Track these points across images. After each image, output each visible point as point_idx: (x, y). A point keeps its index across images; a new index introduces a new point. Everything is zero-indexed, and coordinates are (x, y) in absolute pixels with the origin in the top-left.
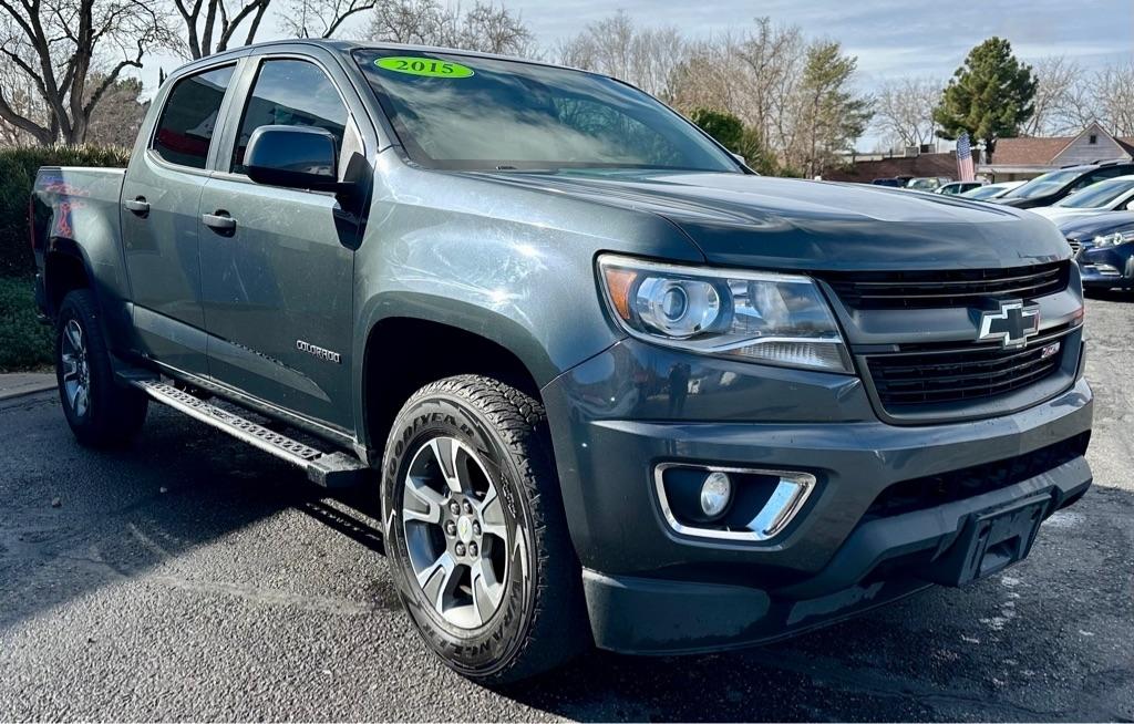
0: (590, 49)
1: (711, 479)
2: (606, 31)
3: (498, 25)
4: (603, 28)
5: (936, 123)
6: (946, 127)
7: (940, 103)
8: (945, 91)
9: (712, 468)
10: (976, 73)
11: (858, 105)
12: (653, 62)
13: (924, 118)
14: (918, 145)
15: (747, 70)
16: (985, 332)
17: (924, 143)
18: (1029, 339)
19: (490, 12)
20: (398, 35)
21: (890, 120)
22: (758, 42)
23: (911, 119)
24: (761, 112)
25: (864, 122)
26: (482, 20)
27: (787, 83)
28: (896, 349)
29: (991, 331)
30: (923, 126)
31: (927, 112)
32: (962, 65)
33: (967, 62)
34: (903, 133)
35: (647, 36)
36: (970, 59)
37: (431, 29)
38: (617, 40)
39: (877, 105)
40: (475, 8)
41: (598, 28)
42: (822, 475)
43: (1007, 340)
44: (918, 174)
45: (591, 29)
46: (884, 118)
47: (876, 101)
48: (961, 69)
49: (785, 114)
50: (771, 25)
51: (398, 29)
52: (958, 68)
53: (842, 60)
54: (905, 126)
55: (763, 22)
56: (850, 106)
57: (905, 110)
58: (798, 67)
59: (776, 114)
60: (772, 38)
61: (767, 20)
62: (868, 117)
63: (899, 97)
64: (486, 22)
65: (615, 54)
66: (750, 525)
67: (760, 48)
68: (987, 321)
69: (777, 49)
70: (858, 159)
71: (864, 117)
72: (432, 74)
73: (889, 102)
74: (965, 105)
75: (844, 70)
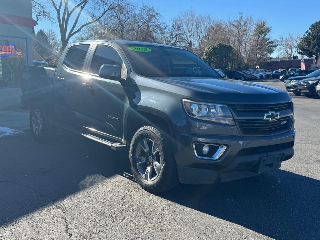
0: (181, 21)
1: (205, 146)
2: (187, 14)
3: (150, 12)
4: (185, 13)
5: (299, 49)
6: (302, 50)
7: (300, 42)
8: (302, 38)
9: (205, 144)
10: (313, 33)
11: (272, 42)
12: (202, 26)
13: (295, 47)
14: (292, 56)
15: (235, 29)
16: (265, 118)
17: (294, 56)
18: (276, 120)
19: (147, 7)
20: (117, 14)
21: (283, 47)
22: (239, 20)
23: (290, 47)
24: (239, 44)
25: (274, 48)
26: (145, 10)
27: (248, 34)
28: (245, 121)
29: (266, 117)
30: (294, 50)
31: (296, 45)
32: (308, 30)
33: (310, 29)
34: (287, 52)
35: (201, 17)
36: (311, 28)
37: (128, 13)
38: (190, 18)
39: (279, 42)
40: (143, 5)
41: (184, 13)
42: (228, 146)
43: (270, 120)
44: (292, 67)
45: (181, 14)
46: (281, 47)
47: (278, 41)
48: (308, 31)
49: (247, 44)
50: (244, 15)
51: (117, 12)
52: (307, 31)
53: (267, 27)
54: (288, 49)
55: (241, 14)
56: (270, 43)
57: (288, 44)
58: (252, 29)
59: (244, 45)
60: (244, 19)
61: (242, 13)
62: (276, 46)
63: (286, 39)
64: (146, 11)
65: (189, 22)
66: (213, 156)
67: (239, 23)
68: (266, 115)
69: (245, 23)
70: (272, 60)
71: (274, 46)
72: (142, 51)
73: (283, 41)
74: (309, 44)
75: (268, 30)
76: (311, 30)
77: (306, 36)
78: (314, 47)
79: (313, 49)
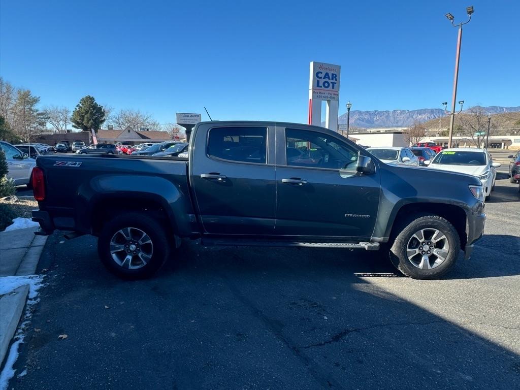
5: (72, 122)
6: (76, 124)
7: (73, 116)
8: (74, 112)
10: (84, 107)
11: (43, 114)
32: (79, 103)
36: (81, 102)
47: (49, 113)
48: (79, 105)
52: (77, 104)
53: (34, 97)
56: (39, 114)
71: (46, 119)
74: (82, 117)
75: (35, 101)
76: (82, 104)
77: (78, 110)
78: (88, 121)
79: (88, 123)
